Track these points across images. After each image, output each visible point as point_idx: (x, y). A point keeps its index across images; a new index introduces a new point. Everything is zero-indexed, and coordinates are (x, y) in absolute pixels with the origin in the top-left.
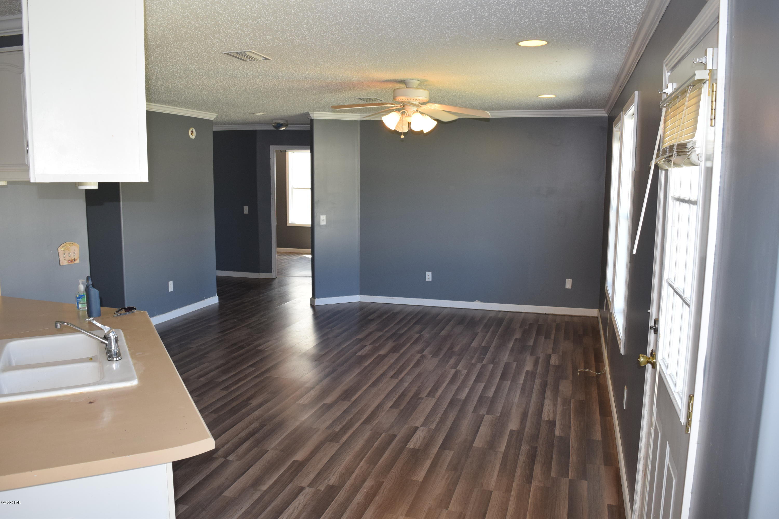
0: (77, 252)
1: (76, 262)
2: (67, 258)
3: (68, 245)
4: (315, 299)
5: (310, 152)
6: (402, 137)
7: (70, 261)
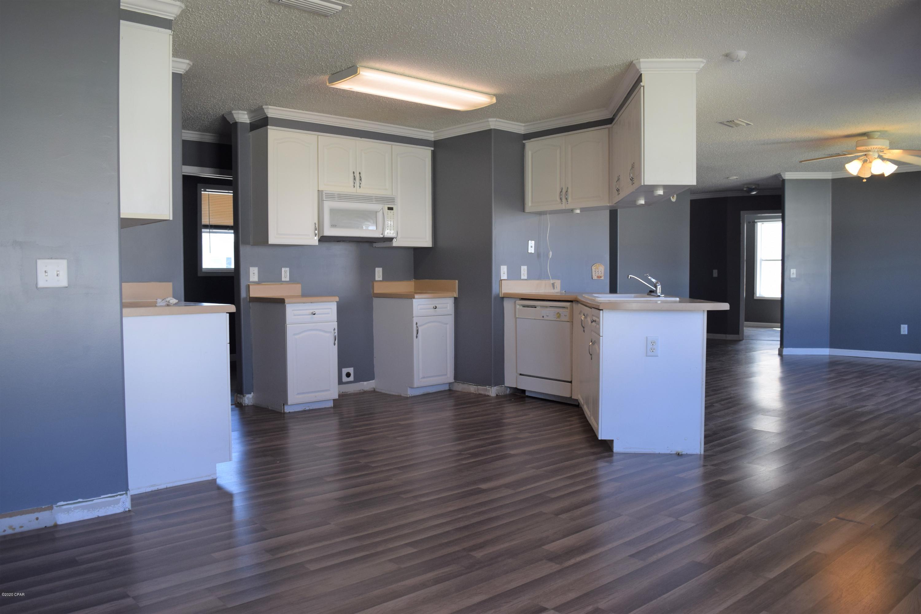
0: (603, 271)
1: (601, 278)
2: (597, 275)
3: (598, 265)
4: (783, 348)
5: (781, 222)
6: (865, 180)
7: (598, 277)
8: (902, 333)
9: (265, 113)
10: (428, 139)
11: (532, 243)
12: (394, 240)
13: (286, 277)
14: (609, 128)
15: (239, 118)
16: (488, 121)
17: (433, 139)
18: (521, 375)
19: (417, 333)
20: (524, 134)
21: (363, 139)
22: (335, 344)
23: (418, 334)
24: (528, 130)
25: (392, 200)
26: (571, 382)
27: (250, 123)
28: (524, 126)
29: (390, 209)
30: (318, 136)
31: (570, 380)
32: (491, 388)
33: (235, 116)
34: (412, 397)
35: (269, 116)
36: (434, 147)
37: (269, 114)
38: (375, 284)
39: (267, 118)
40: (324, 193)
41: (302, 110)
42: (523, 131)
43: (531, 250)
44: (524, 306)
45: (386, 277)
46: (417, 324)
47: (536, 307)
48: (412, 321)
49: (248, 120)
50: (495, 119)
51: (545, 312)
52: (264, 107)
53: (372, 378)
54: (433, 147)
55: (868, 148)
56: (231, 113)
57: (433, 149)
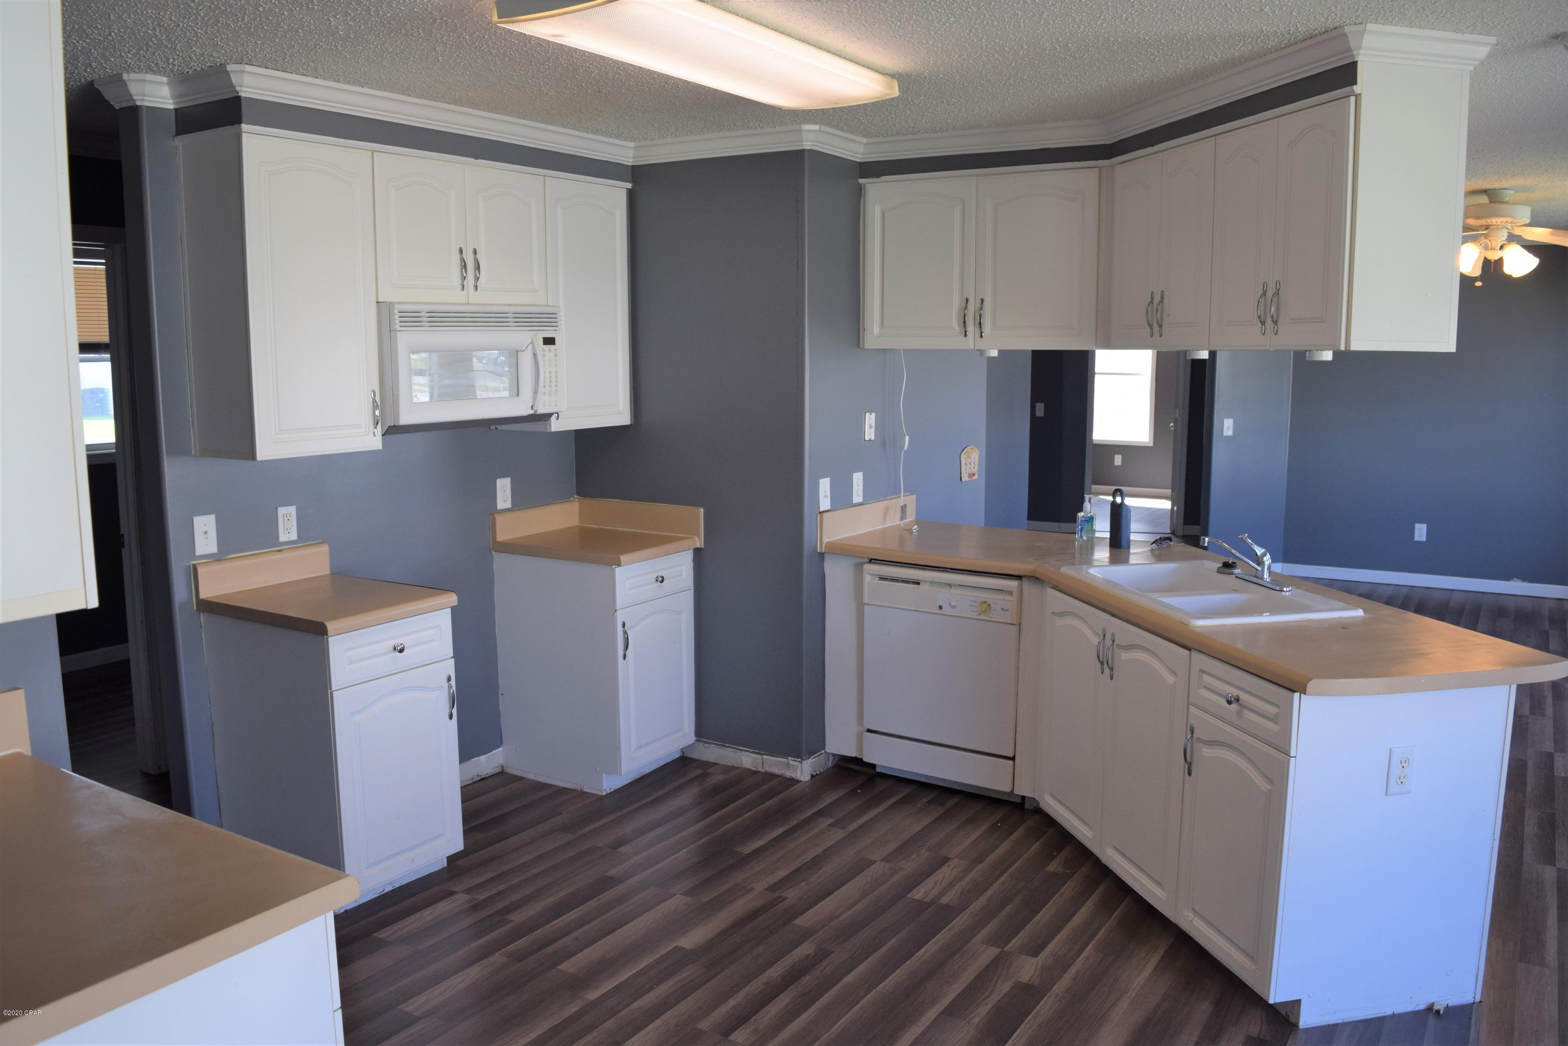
0: (977, 462)
1: (975, 478)
2: (969, 471)
3: (970, 451)
7: (970, 476)
8: (1417, 538)
9: (233, 86)
10: (620, 162)
11: (870, 419)
12: (553, 418)
13: (289, 531)
14: (1100, 168)
15: (144, 96)
16: (800, 131)
17: (629, 162)
18: (869, 731)
19: (626, 647)
20: (860, 163)
21: (480, 161)
22: (451, 717)
23: (628, 650)
24: (871, 154)
25: (550, 319)
26: (1013, 759)
27: (176, 110)
28: (866, 144)
29: (549, 341)
30: (373, 151)
31: (1011, 755)
32: (801, 762)
33: (134, 89)
34: (610, 793)
35: (242, 94)
36: (634, 180)
37: (244, 89)
38: (499, 519)
39: (236, 101)
40: (396, 312)
41: (335, 81)
42: (860, 156)
43: (870, 434)
44: (882, 578)
45: (521, 501)
46: (624, 625)
47: (918, 584)
48: (614, 620)
49: (171, 101)
50: (816, 127)
51: (944, 596)
52: (229, 68)
53: (498, 743)
54: (630, 183)
55: (1492, 222)
56: (117, 80)
57: (629, 186)
